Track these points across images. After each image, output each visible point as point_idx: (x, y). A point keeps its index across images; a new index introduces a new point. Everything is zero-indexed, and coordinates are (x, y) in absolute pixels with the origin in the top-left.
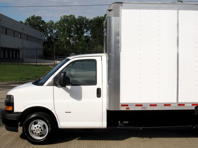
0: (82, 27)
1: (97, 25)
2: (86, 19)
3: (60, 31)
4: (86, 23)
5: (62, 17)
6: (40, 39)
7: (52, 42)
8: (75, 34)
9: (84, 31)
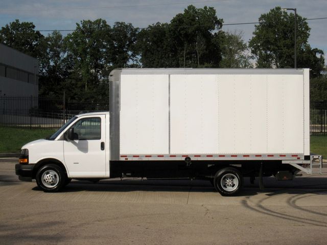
0: (124, 46)
1: (154, 42)
2: (132, 29)
3: (76, 54)
4: (133, 38)
5: (80, 23)
6: (32, 74)
7: (58, 80)
8: (109, 62)
9: (129, 55)
